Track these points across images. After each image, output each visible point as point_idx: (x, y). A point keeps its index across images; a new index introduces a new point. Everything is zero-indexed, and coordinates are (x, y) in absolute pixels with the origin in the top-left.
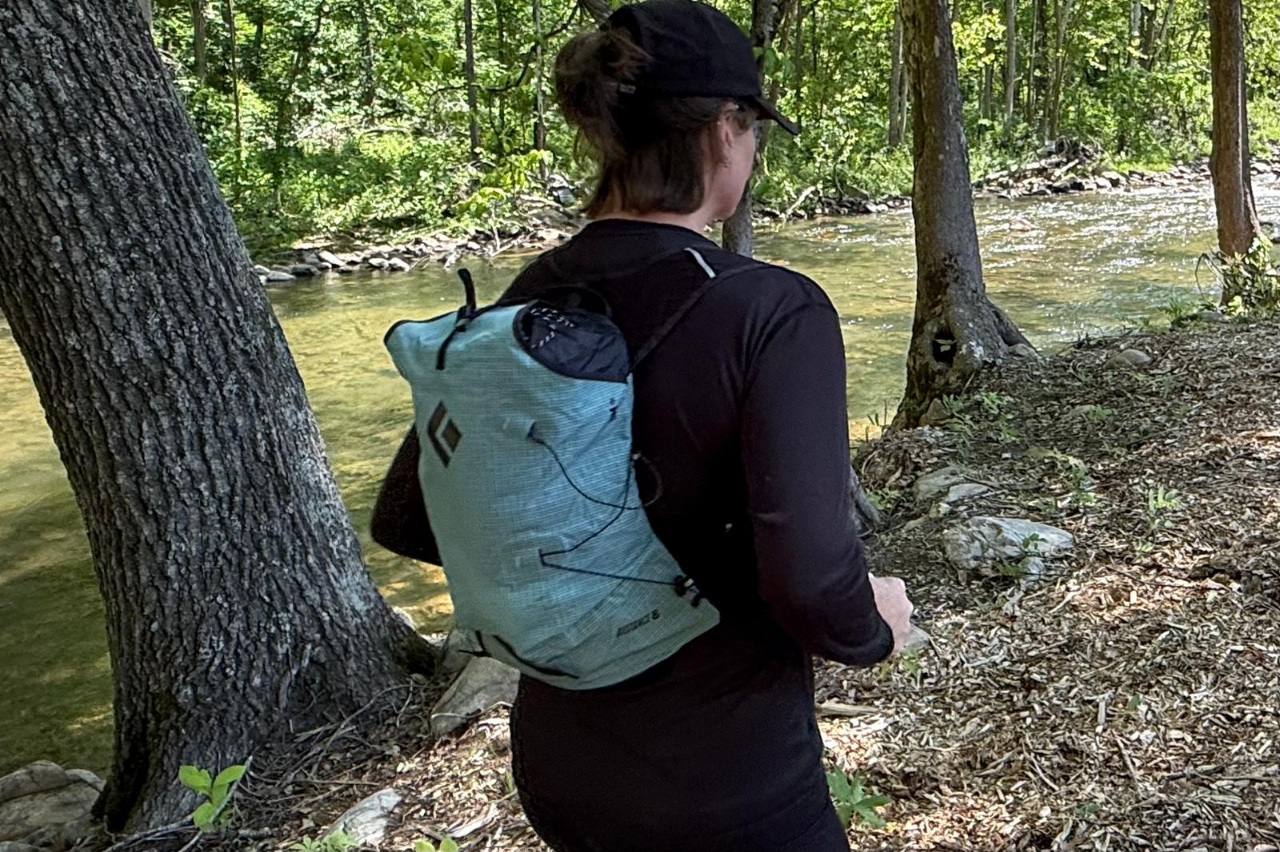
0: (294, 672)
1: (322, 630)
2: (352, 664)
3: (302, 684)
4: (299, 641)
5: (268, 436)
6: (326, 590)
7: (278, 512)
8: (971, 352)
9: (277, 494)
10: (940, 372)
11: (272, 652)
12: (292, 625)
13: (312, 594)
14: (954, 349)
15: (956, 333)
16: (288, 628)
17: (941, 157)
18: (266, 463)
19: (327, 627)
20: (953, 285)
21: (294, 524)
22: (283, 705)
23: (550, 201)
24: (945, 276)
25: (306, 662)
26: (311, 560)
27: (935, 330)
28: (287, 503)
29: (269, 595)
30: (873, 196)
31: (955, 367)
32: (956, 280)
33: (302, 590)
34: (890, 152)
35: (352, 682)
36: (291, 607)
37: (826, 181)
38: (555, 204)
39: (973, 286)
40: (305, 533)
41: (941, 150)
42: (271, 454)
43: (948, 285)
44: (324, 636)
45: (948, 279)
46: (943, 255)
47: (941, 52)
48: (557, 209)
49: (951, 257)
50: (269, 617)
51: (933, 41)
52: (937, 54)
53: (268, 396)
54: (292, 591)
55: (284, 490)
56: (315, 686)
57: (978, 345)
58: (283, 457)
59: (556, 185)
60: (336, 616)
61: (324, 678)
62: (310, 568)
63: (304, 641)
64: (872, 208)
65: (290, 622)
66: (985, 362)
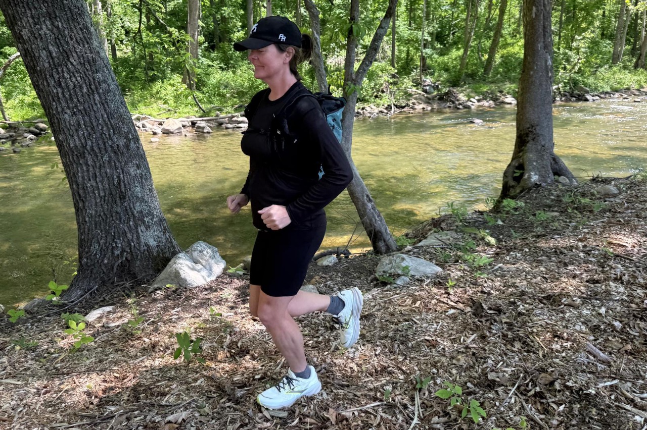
0: (120, 261)
1: (130, 249)
2: (138, 263)
3: (122, 265)
4: (123, 251)
5: (118, 177)
6: (135, 235)
7: (120, 204)
8: (530, 177)
9: (120, 197)
10: (513, 187)
11: (113, 253)
12: (122, 245)
13: (129, 235)
14: (522, 175)
15: (526, 167)
16: (120, 246)
17: (532, 73)
18: (117, 187)
19: (132, 248)
20: (531, 142)
21: (126, 210)
22: (115, 271)
24: (528, 136)
25: (124, 259)
26: (131, 223)
27: (517, 165)
28: (125, 202)
29: (114, 233)
31: (520, 185)
32: (533, 139)
33: (126, 233)
35: (137, 269)
36: (121, 239)
38: (423, 93)
39: (543, 143)
40: (130, 213)
41: (532, 69)
42: (119, 184)
43: (528, 142)
44: (131, 251)
45: (529, 138)
46: (528, 126)
48: (423, 95)
49: (532, 127)
50: (113, 241)
52: (534, 16)
53: (121, 163)
54: (123, 233)
55: (123, 197)
56: (127, 268)
57: (536, 174)
58: (125, 185)
59: (426, 84)
60: (137, 245)
61: (129, 265)
62: (130, 226)
63: (125, 251)
65: (121, 243)
66: (536, 184)
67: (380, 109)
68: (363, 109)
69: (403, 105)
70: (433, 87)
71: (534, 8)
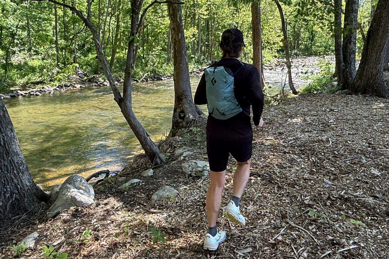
0: (11, 201)
1: (18, 190)
2: (26, 199)
3: (13, 205)
4: (12, 193)
5: (3, 139)
6: (19, 180)
7: (6, 159)
8: (189, 117)
9: (6, 154)
10: (181, 122)
11: (5, 196)
12: (10, 189)
13: (15, 181)
14: (185, 116)
15: (185, 112)
16: (9, 190)
17: (181, 65)
18: (3, 146)
19: (19, 189)
20: (184, 99)
21: (11, 162)
22: (8, 210)
23: (78, 77)
24: (182, 97)
25: (14, 199)
26: (15, 172)
27: (180, 111)
28: (9, 157)
29: (4, 181)
30: (163, 76)
31: (185, 121)
32: (185, 98)
33: (13, 179)
34: (167, 64)
35: (26, 204)
36: (10, 184)
37: (151, 72)
38: (79, 78)
39: (190, 99)
40: (13, 165)
41: (181, 63)
42: (4, 144)
43: (183, 99)
44: (18, 192)
45: (183, 97)
46: (182, 91)
47: (181, 37)
48: (80, 79)
49: (184, 92)
50: (4, 187)
51: (179, 35)
52: (180, 38)
53: (4, 128)
54: (10, 180)
55: (8, 153)
56: (16, 205)
57: (191, 115)
58: (8, 144)
59: (79, 73)
60: (22, 187)
61: (19, 203)
62: (15, 174)
63: (14, 193)
64: (163, 79)
65: (10, 188)
66: (193, 119)
67: (54, 88)
68: (43, 88)
69: (69, 85)
70: (84, 74)
71: (180, 34)
